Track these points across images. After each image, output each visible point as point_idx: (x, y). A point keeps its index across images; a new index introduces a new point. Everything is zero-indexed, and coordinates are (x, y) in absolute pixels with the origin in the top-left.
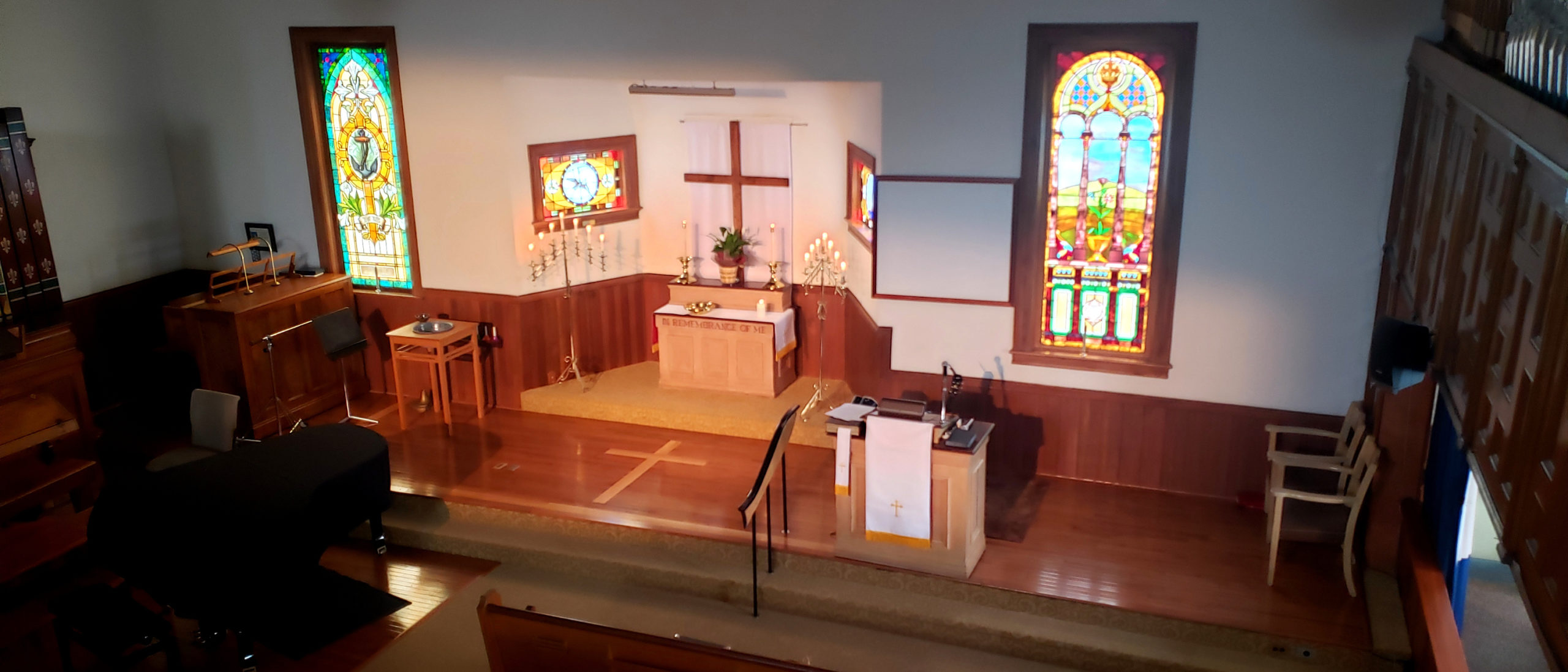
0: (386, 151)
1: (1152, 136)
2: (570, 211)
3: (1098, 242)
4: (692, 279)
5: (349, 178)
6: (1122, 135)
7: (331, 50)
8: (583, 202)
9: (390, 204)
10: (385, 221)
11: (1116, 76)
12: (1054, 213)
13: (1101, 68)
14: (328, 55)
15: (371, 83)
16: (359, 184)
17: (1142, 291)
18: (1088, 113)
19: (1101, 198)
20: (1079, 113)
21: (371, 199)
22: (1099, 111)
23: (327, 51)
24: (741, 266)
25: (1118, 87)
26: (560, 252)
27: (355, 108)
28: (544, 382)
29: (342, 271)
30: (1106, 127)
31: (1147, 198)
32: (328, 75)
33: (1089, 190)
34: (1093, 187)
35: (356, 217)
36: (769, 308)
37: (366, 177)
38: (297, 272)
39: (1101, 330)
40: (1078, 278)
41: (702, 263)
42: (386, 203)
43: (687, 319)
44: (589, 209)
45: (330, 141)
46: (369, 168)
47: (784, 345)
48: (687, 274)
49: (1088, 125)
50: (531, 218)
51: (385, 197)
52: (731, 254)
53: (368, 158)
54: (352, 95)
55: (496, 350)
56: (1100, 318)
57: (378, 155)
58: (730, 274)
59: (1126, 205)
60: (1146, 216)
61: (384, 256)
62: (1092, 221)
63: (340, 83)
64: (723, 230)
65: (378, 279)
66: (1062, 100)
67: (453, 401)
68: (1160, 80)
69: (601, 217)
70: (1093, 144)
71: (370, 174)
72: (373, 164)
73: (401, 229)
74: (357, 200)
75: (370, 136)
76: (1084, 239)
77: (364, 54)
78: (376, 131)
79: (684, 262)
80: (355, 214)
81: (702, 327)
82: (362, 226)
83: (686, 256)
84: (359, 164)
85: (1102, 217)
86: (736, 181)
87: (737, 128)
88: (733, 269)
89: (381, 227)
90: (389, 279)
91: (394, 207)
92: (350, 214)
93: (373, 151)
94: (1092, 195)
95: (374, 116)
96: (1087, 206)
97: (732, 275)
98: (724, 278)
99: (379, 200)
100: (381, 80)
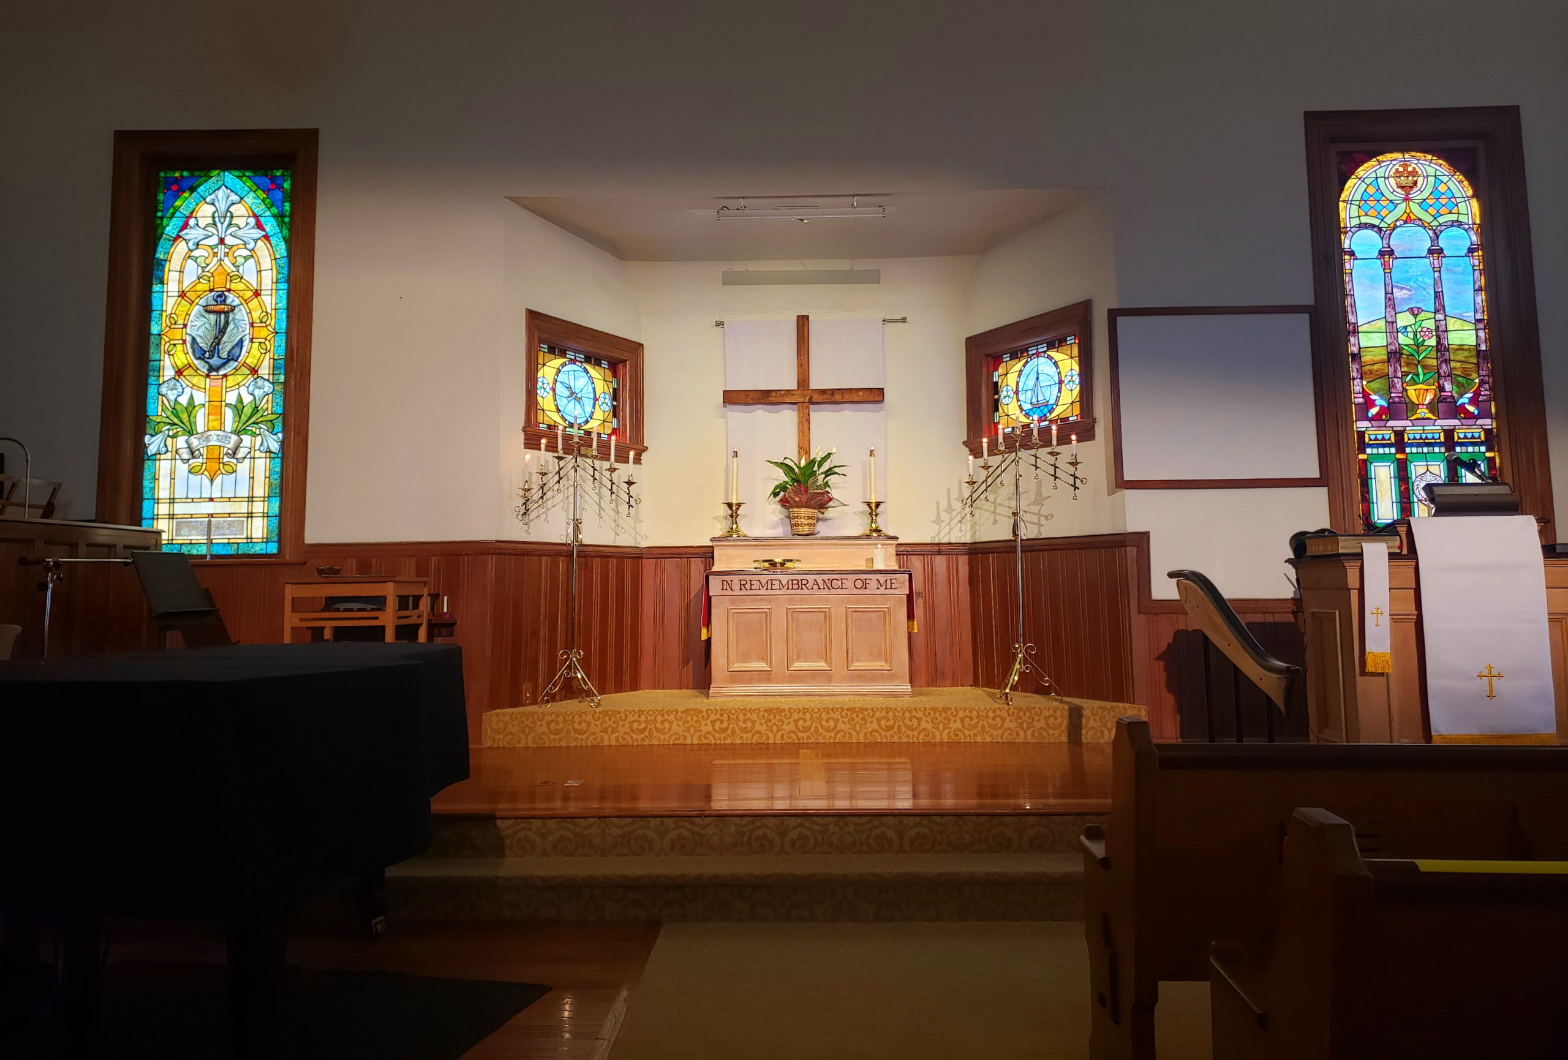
0: (264, 325)
1: (1471, 251)
3: (1420, 393)
5: (179, 372)
6: (1431, 252)
7: (185, 174)
9: (256, 409)
10: (242, 440)
11: (1415, 179)
12: (1355, 356)
13: (1393, 170)
14: (177, 180)
15: (252, 221)
16: (199, 380)
17: (1489, 454)
18: (1382, 225)
19: (1415, 334)
20: (1372, 226)
21: (216, 403)
22: (1398, 224)
23: (177, 173)
25: (1419, 192)
27: (215, 259)
30: (1413, 240)
31: (1477, 330)
32: (171, 210)
33: (1400, 323)
34: (1404, 319)
35: (181, 439)
37: (217, 369)
40: (1400, 442)
42: (248, 411)
43: (764, 578)
45: (158, 314)
46: (224, 355)
49: (1385, 241)
50: (522, 426)
51: (247, 399)
53: (224, 338)
54: (214, 240)
57: (247, 332)
60: (1479, 352)
61: (229, 499)
62: (1408, 364)
63: (192, 222)
64: (784, 466)
65: (210, 541)
66: (1348, 213)
68: (1471, 184)
70: (1396, 264)
71: (224, 365)
72: (233, 348)
73: (270, 452)
74: (190, 409)
75: (237, 302)
76: (1401, 389)
77: (248, 177)
78: (250, 294)
79: (733, 508)
80: (180, 433)
81: (788, 589)
82: (192, 453)
83: (735, 502)
84: (206, 349)
85: (1420, 358)
86: (804, 396)
87: (806, 324)
88: (811, 510)
89: (230, 452)
90: (231, 541)
91: (262, 416)
92: (171, 433)
93: (236, 326)
94: (1403, 331)
95: (249, 270)
96: (1399, 344)
97: (810, 521)
98: (797, 525)
99: (235, 406)
100: (274, 216)
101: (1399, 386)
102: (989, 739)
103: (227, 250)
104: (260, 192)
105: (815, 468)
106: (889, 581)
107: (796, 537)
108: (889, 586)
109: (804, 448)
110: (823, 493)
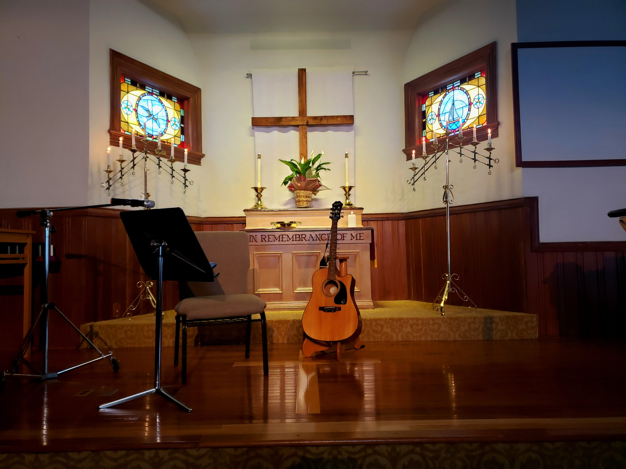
43: (277, 234)
79: (258, 191)
81: (293, 240)
83: (259, 186)
86: (303, 120)
87: (304, 74)
88: (308, 192)
97: (307, 199)
98: (299, 201)
102: (429, 339)
105: (311, 165)
106: (358, 235)
107: (298, 209)
108: (358, 238)
109: (303, 153)
110: (316, 180)
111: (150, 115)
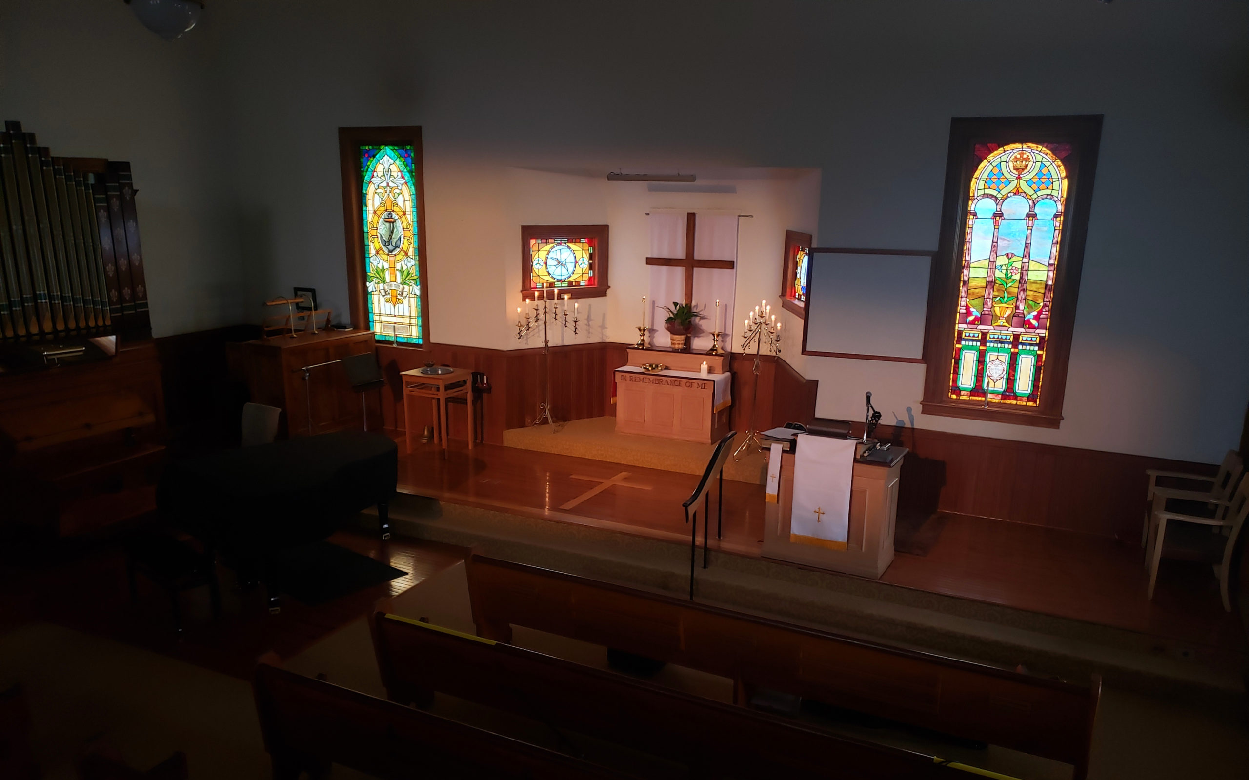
0: (408, 230)
1: (1056, 216)
2: (551, 285)
3: (1003, 310)
4: (646, 345)
5: (377, 252)
6: (1028, 215)
7: (370, 147)
8: (563, 278)
9: (409, 274)
10: (404, 288)
11: (1027, 163)
12: (965, 283)
13: (1013, 157)
14: (368, 151)
15: (399, 174)
16: (385, 257)
17: (1039, 352)
18: (999, 196)
19: (1007, 271)
20: (993, 196)
21: (393, 269)
22: (1009, 195)
23: (367, 148)
24: (689, 335)
25: (1028, 173)
26: (541, 316)
27: (386, 194)
28: (522, 425)
29: (368, 328)
30: (1017, 207)
31: (1048, 271)
32: (367, 168)
33: (998, 263)
34: (1002, 260)
35: (381, 285)
36: (710, 371)
37: (391, 251)
38: (333, 326)
39: (1001, 386)
40: (984, 339)
41: (656, 334)
42: (406, 273)
43: (642, 376)
44: (567, 285)
45: (365, 222)
46: (394, 245)
47: (722, 401)
48: (643, 340)
49: (999, 207)
50: (520, 288)
51: (405, 268)
52: (682, 324)
53: (393, 236)
54: (384, 184)
55: (485, 395)
56: (1002, 376)
57: (402, 233)
58: (679, 340)
59: (1031, 276)
60: (1046, 285)
61: (402, 316)
62: (998, 290)
63: (375, 174)
64: (676, 304)
65: (396, 336)
66: (977, 186)
67: (449, 437)
68: (1066, 168)
69: (576, 292)
70: (1003, 223)
71: (394, 249)
72: (397, 241)
73: (416, 294)
74: (383, 270)
75: (396, 217)
76: (991, 306)
77: (396, 150)
78: (401, 213)
80: (380, 282)
82: (386, 292)
84: (387, 241)
85: (1008, 286)
86: (690, 261)
89: (400, 293)
90: (404, 336)
91: (411, 277)
92: (377, 282)
93: (397, 230)
94: (999, 268)
95: (400, 201)
96: (995, 277)
97: (680, 342)
99: (400, 270)
100: (408, 172)
101: (990, 304)
103: (391, 190)
104: (401, 158)
111: (560, 263)
